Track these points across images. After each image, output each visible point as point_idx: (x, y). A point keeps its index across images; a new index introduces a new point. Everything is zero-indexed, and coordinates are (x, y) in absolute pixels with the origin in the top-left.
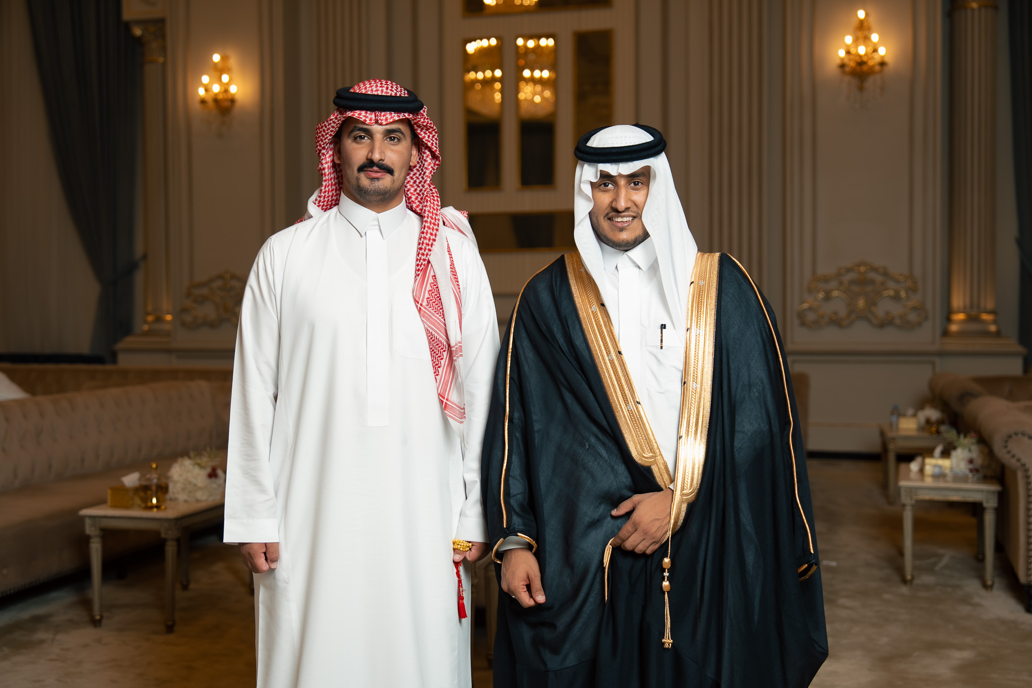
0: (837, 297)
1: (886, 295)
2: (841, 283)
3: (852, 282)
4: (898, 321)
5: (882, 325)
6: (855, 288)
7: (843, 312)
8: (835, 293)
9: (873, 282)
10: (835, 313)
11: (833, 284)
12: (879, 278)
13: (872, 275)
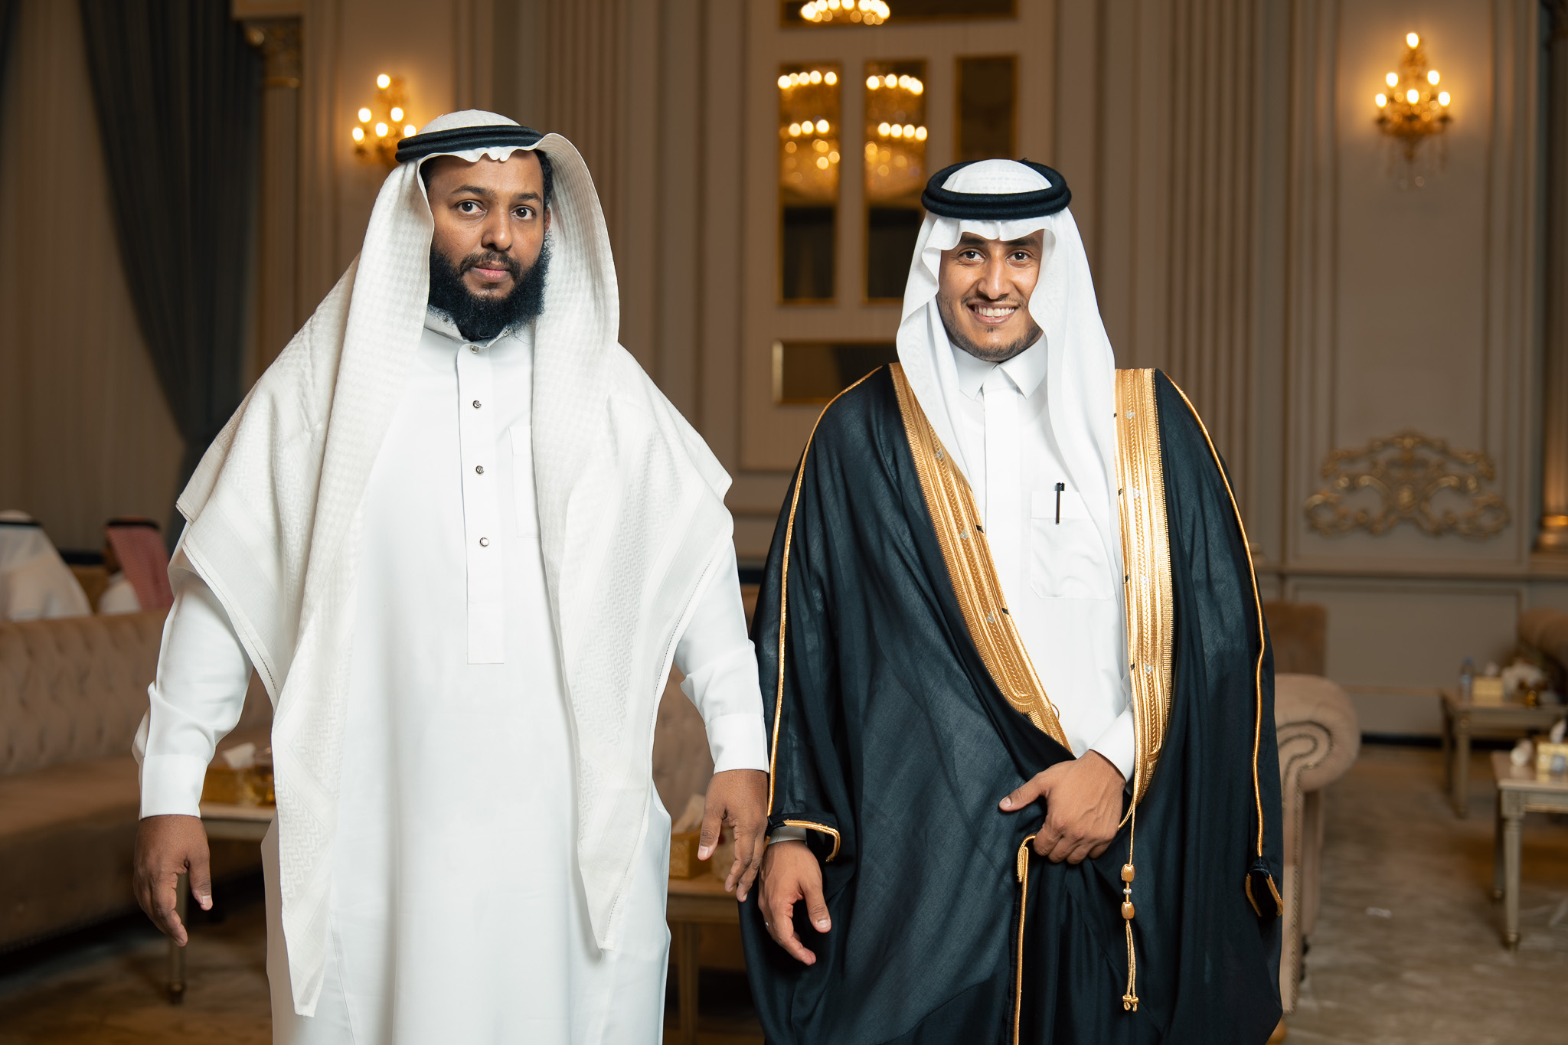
0: (1368, 486)
1: (1445, 485)
2: (1374, 464)
3: (1392, 463)
4: (1463, 527)
5: (1438, 532)
6: (1397, 473)
7: (1376, 509)
8: (1365, 480)
9: (1424, 464)
10: (1365, 511)
11: (1362, 466)
12: (1434, 458)
13: (1424, 453)
